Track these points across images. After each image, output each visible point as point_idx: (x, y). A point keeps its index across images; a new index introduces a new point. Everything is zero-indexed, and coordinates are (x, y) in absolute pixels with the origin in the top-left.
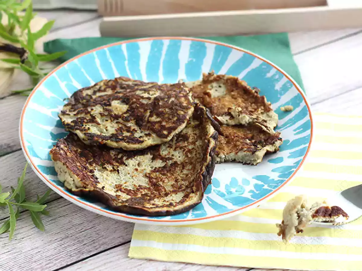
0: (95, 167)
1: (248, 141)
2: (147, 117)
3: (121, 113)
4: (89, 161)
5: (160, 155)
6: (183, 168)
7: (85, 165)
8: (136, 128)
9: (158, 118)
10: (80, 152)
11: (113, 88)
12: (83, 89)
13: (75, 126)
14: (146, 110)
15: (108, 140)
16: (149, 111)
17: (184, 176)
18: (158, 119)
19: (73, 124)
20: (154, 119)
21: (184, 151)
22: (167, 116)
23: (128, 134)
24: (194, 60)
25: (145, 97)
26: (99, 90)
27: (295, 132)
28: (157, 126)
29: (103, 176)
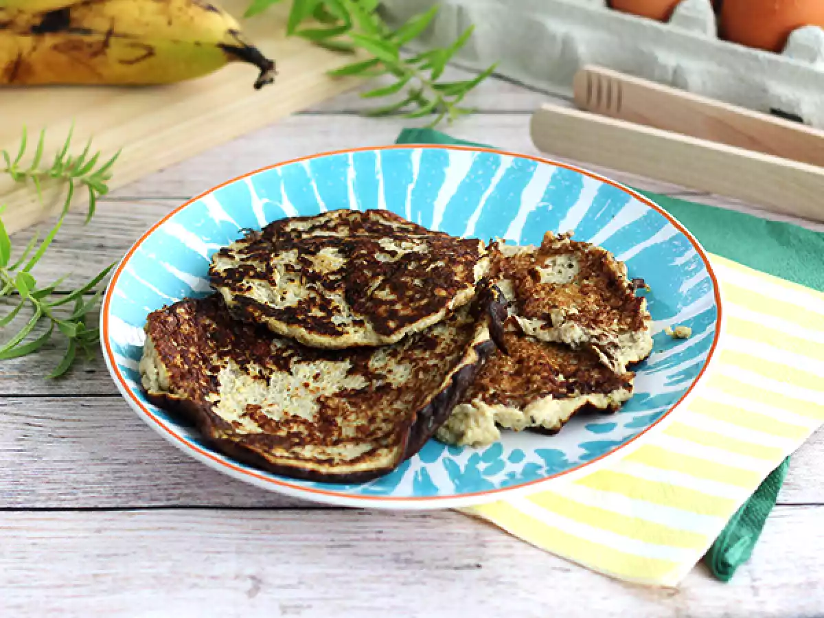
0: (226, 363)
1: (561, 378)
2: (372, 289)
3: (325, 272)
4: (221, 349)
5: (366, 367)
6: (397, 398)
7: (210, 354)
8: (343, 306)
9: (392, 293)
10: (214, 329)
11: (354, 227)
12: (294, 218)
13: (226, 278)
14: (375, 276)
15: (271, 316)
16: (381, 278)
17: (392, 414)
18: (392, 297)
19: (224, 275)
20: (385, 295)
21: (415, 366)
22: (410, 293)
23: (320, 314)
24: (550, 208)
25: (386, 249)
26: (324, 227)
27: (670, 381)
28: (382, 309)
29: (234, 382)
